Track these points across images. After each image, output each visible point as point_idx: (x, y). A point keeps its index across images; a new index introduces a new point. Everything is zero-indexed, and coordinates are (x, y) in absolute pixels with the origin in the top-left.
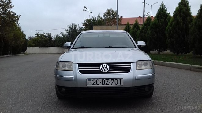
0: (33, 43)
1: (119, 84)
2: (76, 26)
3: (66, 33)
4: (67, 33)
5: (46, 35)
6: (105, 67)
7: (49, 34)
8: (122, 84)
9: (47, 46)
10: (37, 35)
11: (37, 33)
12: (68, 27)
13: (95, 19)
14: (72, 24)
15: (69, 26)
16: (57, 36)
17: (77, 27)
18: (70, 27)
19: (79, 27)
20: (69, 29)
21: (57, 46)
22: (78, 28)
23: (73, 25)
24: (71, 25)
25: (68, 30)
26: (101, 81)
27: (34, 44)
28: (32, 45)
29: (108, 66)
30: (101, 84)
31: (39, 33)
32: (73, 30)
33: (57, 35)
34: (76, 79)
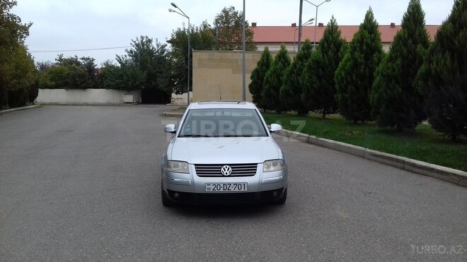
0: (52, 80)
1: (242, 190)
2: (150, 41)
3: (128, 58)
4: (131, 58)
5: (81, 61)
6: (226, 169)
7: (88, 59)
8: (246, 190)
9: (85, 88)
10: (61, 60)
11: (61, 56)
12: (133, 43)
13: (195, 31)
14: (142, 38)
15: (135, 42)
16: (106, 64)
17: (154, 44)
18: (137, 45)
19: (158, 45)
20: (134, 49)
21: (108, 87)
22: (155, 46)
23: (144, 40)
24: (139, 39)
25: (131, 52)
26: (222, 185)
27: (53, 83)
28: (49, 83)
29: (230, 169)
30: (222, 190)
31: (65, 57)
32: (145, 51)
33: (107, 62)
34: (193, 183)
